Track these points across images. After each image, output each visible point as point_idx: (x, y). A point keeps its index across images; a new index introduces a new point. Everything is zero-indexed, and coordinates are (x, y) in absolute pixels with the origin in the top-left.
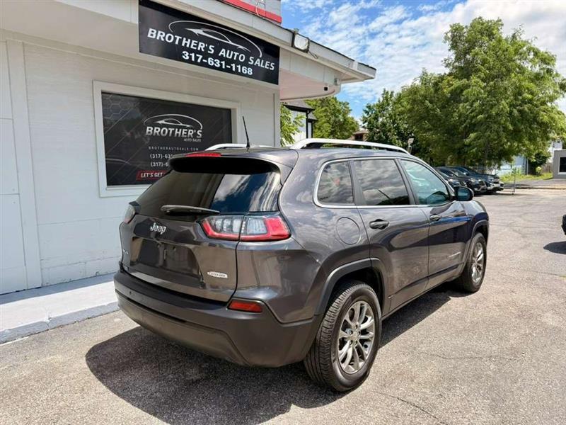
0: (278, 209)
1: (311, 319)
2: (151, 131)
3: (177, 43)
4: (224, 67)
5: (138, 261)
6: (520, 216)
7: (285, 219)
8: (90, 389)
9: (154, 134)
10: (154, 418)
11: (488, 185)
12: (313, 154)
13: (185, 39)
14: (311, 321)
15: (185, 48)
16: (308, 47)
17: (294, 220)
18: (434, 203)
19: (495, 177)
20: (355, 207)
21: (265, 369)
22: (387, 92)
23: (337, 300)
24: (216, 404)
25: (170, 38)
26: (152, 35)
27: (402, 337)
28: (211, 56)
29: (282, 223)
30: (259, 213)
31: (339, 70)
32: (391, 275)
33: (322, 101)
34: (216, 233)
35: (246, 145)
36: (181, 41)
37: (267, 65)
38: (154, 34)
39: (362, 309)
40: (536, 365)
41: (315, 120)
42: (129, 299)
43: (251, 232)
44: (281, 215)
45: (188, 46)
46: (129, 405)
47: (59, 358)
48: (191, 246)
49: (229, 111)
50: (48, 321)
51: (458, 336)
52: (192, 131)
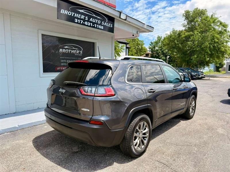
0: (111, 84)
1: (123, 128)
2: (61, 51)
3: (73, 15)
4: (92, 26)
5: (54, 103)
6: (211, 89)
7: (113, 88)
8: (33, 154)
9: (63, 52)
10: (59, 167)
11: (199, 76)
12: (126, 62)
13: (76, 14)
14: (122, 129)
15: (76, 18)
16: (126, 18)
17: (117, 88)
18: (175, 83)
19: (202, 72)
20: (142, 84)
21: (104, 148)
22: (159, 37)
23: (134, 121)
24: (84, 161)
25: (70, 13)
26: (62, 12)
27: (160, 136)
28: (86, 21)
29: (112, 89)
30: (103, 85)
31: (139, 28)
32: (156, 111)
33: (133, 40)
34: (85, 93)
35: (99, 58)
36: (74, 15)
37: (109, 25)
38: (63, 11)
39: (144, 125)
40: (214, 149)
41: (129, 48)
42: (50, 118)
43: (99, 93)
44: (112, 86)
45: (77, 17)
46: (49, 161)
47: (21, 141)
48: (75, 98)
49: (94, 43)
50: (18, 127)
51: (183, 136)
52: (78, 51)
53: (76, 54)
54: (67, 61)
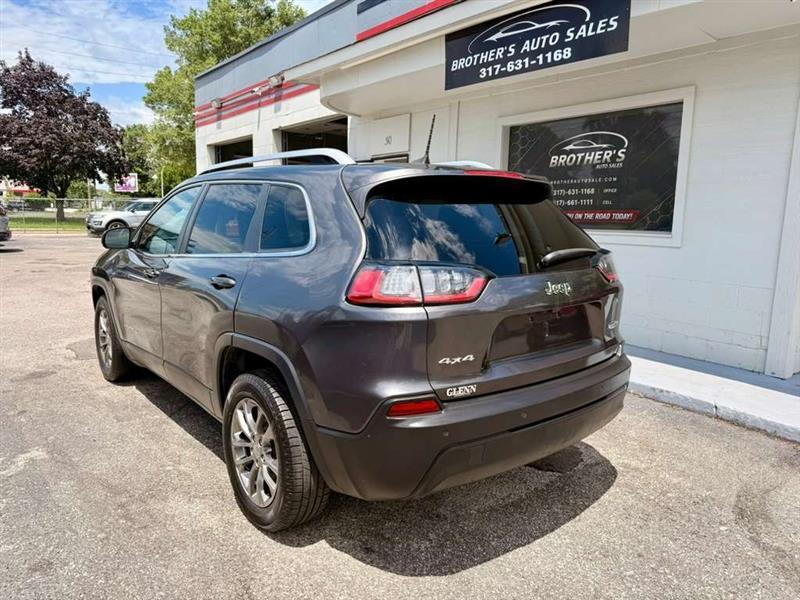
2: (555, 161)
9: (559, 165)
52: (610, 152)
53: (601, 163)
54: (569, 192)
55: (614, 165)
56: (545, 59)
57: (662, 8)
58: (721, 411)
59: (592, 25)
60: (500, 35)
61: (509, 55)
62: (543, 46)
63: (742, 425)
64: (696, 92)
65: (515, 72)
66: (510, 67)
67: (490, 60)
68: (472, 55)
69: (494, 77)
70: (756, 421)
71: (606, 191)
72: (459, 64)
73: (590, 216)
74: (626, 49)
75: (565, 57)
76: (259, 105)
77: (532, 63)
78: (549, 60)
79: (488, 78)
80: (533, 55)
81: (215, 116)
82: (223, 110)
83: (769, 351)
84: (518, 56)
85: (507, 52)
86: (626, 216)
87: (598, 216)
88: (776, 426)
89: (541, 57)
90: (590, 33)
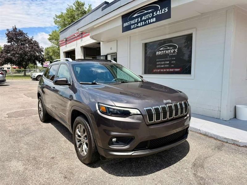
9: (159, 55)
52: (173, 50)
53: (170, 54)
54: (162, 63)
55: (174, 54)
56: (148, 22)
57: (180, 4)
58: (201, 131)
59: (161, 11)
60: (136, 15)
61: (139, 21)
62: (148, 18)
63: (207, 136)
64: (196, 30)
65: (141, 26)
66: (139, 25)
67: (134, 23)
68: (129, 22)
69: (135, 28)
70: (211, 134)
71: (172, 62)
72: (126, 24)
73: (168, 70)
74: (170, 18)
75: (154, 21)
76: (77, 40)
77: (145, 23)
78: (150, 22)
79: (133, 29)
80: (145, 21)
81: (65, 43)
82: (67, 41)
83: (221, 111)
84: (141, 21)
85: (138, 20)
86: (178, 70)
87: (170, 70)
88: (217, 136)
89: (147, 21)
90: (160, 13)
